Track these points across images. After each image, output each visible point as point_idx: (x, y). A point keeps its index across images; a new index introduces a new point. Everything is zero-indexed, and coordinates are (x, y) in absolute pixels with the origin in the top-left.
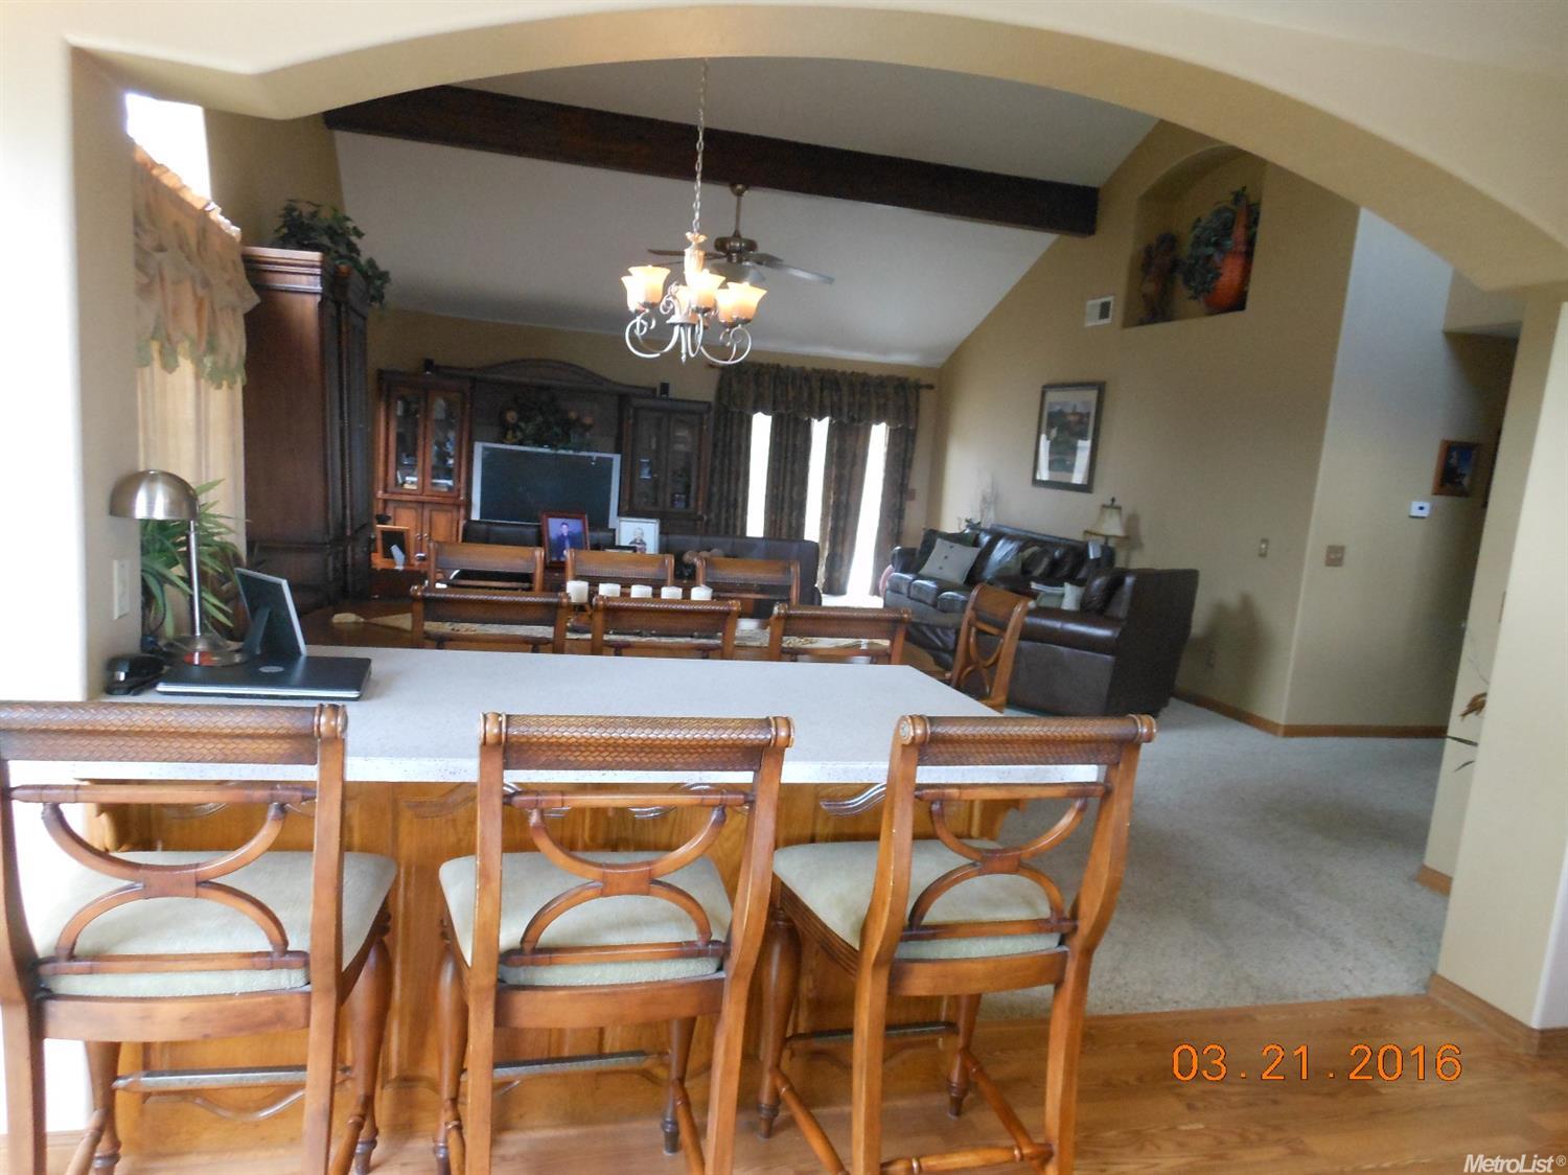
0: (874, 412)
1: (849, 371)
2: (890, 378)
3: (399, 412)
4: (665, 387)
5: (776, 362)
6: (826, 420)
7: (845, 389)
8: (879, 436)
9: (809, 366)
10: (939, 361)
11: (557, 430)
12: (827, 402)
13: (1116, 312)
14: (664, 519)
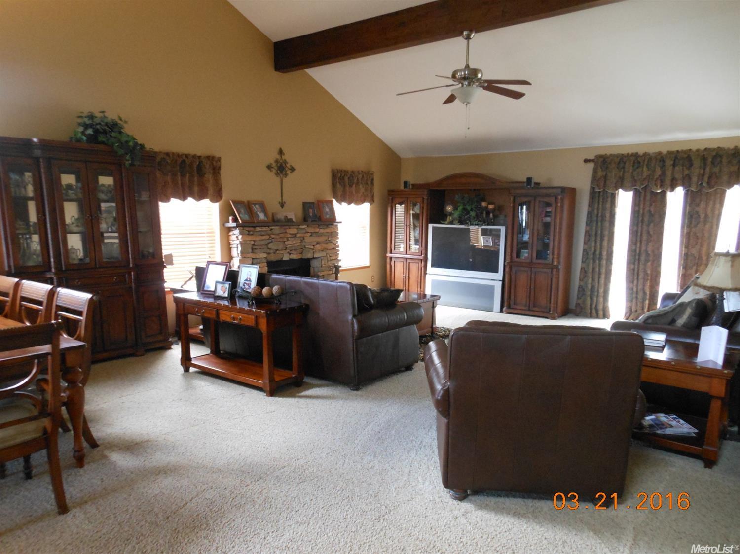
4: (530, 180)
7: (697, 163)
11: (472, 214)
12: (679, 176)
14: (531, 268)
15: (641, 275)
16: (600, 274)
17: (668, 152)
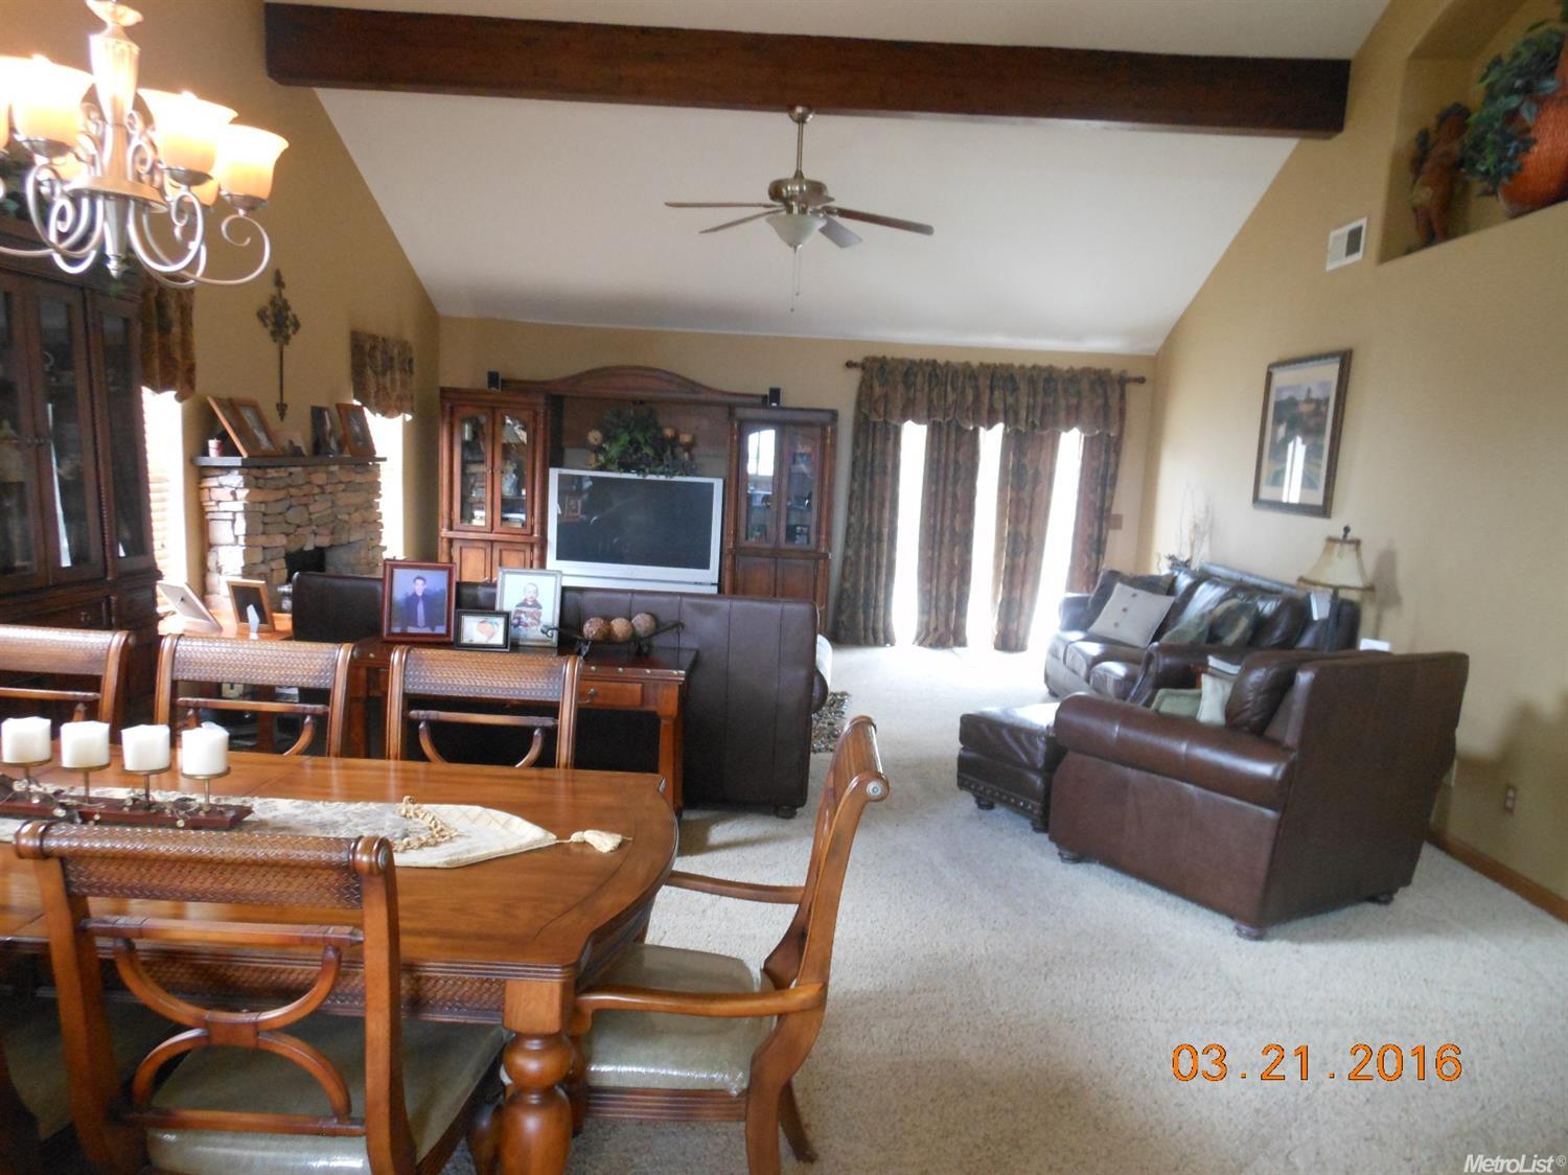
0: (1062, 414)
1: (1029, 364)
2: (1086, 371)
3: (467, 436)
4: (775, 394)
5: (931, 357)
6: (999, 428)
7: (1023, 387)
8: (1071, 446)
9: (975, 362)
10: (1154, 345)
11: (647, 450)
12: (999, 406)
13: (1371, 241)
14: (776, 558)
15: (944, 568)
16: (879, 567)
17: (981, 364)
